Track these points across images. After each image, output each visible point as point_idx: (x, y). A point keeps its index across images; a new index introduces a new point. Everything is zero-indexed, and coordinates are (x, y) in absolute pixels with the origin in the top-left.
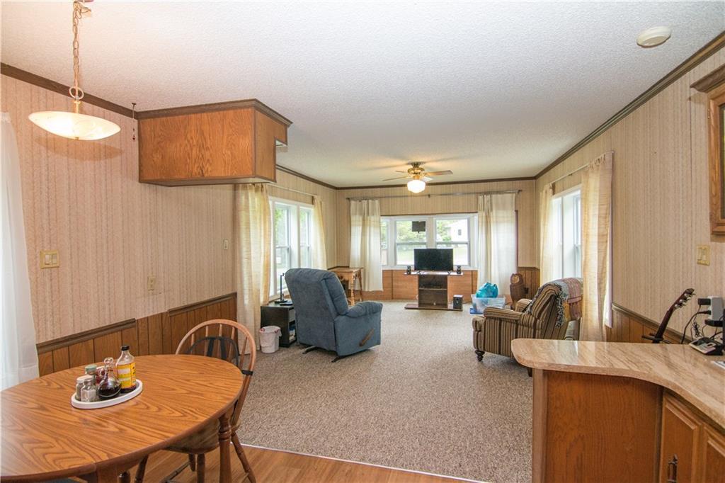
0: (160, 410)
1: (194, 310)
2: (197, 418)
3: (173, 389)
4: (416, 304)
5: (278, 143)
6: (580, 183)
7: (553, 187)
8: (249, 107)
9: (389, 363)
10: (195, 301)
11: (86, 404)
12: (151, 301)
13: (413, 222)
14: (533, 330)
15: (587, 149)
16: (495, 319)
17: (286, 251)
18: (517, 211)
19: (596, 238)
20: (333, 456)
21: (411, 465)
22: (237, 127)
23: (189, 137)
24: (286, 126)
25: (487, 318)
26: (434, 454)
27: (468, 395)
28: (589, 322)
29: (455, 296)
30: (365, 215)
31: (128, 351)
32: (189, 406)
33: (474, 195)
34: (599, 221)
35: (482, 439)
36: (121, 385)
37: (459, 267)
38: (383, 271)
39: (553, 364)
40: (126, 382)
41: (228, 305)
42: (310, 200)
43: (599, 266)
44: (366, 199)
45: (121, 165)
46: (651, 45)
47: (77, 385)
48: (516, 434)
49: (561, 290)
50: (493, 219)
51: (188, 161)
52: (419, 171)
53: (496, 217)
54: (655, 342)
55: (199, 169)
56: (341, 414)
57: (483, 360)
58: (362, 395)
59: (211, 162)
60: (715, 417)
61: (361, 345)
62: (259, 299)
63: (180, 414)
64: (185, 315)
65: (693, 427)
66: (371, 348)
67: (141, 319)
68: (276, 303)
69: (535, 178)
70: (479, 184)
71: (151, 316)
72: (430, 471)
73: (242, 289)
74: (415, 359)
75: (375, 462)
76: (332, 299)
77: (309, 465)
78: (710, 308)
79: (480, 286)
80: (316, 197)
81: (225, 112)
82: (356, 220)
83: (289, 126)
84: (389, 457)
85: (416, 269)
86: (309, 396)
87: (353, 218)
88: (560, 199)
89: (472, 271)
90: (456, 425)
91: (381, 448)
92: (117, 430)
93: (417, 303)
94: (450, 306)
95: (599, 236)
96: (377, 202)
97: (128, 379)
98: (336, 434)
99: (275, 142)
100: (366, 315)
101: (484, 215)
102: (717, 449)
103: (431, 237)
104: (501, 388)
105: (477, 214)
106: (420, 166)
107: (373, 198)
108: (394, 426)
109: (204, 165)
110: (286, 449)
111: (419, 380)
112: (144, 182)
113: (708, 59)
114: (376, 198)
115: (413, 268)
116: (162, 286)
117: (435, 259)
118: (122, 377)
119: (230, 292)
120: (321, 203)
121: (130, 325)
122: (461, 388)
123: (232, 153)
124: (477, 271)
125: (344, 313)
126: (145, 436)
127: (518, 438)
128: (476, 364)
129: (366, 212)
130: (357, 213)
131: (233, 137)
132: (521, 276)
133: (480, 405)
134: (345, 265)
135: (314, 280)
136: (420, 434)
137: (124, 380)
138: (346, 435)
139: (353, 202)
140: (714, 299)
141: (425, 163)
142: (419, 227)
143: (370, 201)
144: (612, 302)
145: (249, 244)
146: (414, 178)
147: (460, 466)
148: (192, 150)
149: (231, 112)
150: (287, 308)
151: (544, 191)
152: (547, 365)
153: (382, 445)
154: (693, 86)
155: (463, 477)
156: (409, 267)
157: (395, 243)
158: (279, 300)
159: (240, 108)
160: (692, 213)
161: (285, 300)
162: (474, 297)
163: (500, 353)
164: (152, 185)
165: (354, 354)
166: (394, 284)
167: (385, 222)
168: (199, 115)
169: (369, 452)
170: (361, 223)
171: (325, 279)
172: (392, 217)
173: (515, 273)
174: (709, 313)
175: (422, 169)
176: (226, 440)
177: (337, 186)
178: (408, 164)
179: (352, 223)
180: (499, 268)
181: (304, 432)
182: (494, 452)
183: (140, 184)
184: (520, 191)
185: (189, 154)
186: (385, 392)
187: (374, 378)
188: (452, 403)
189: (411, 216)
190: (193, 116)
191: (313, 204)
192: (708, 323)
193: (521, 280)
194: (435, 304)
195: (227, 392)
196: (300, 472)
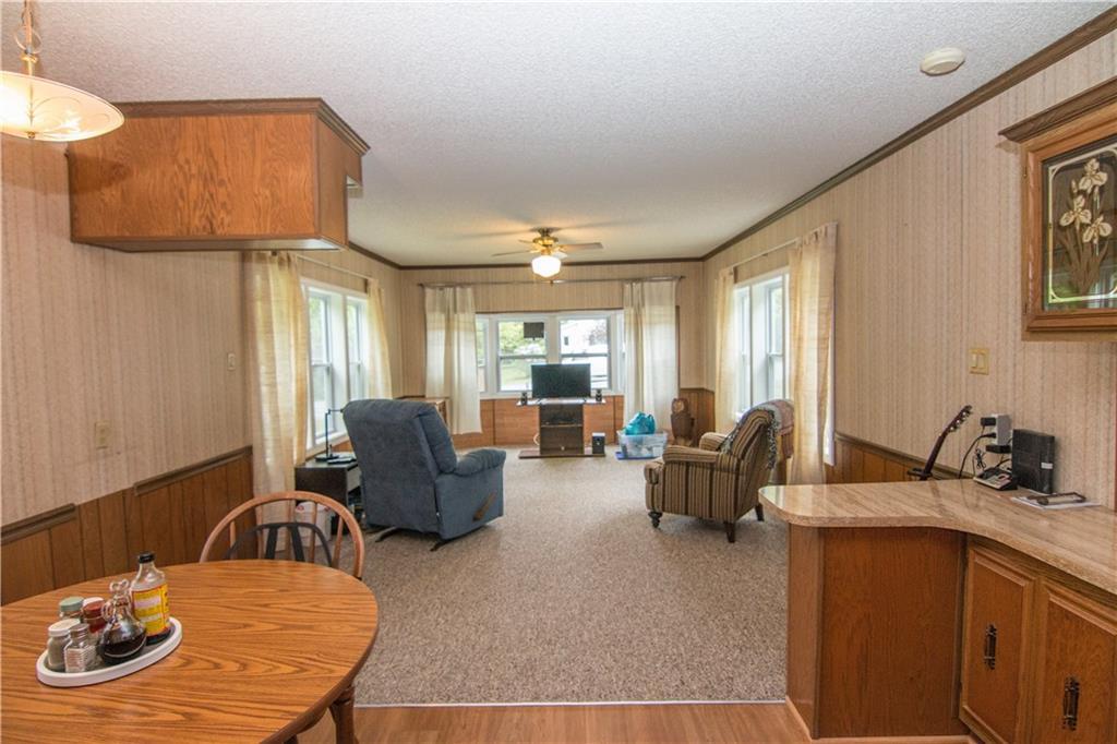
0: (244, 666)
1: (181, 481)
2: (331, 671)
3: (246, 626)
4: (536, 450)
5: (349, 181)
6: (787, 264)
7: (736, 271)
8: (307, 111)
9: (524, 543)
10: (180, 464)
11: (78, 676)
12: (102, 468)
13: (525, 324)
14: (734, 476)
15: (793, 218)
16: (679, 463)
17: (325, 373)
18: (677, 308)
19: (816, 342)
20: (486, 700)
21: (612, 695)
22: (282, 146)
23: (181, 158)
24: (360, 154)
25: (667, 463)
26: (639, 671)
27: (657, 579)
28: (803, 460)
29: (595, 434)
30: (449, 313)
31: (152, 563)
32: (301, 652)
33: (617, 283)
34: (819, 319)
35: (698, 640)
36: (145, 631)
37: (599, 391)
38: (481, 401)
39: (833, 519)
40: (152, 623)
41: (236, 469)
42: (361, 285)
43: (819, 381)
44: (450, 286)
45: (36, 206)
46: (938, 72)
47: (50, 641)
48: (741, 626)
49: (773, 416)
50: (646, 319)
51: (181, 203)
52: (551, 242)
53: (650, 315)
54: (923, 478)
55: (204, 221)
56: (477, 631)
57: (660, 526)
58: (499, 598)
59: (229, 207)
60: (1065, 566)
61: (475, 519)
62: (292, 456)
63: (293, 669)
64: (165, 490)
65: (1022, 583)
66: (488, 524)
67: (85, 504)
68: (319, 460)
69: (703, 259)
70: (621, 266)
71: (104, 498)
72: (642, 699)
73: (263, 439)
74: (562, 534)
75: (556, 698)
76: (432, 448)
77: (450, 723)
78: (995, 430)
79: (629, 419)
80: (370, 280)
81: (256, 117)
82: (435, 320)
83: (363, 154)
84: (576, 688)
85: (534, 397)
86: (410, 609)
87: (430, 317)
88: (748, 288)
89: (614, 397)
90: (657, 626)
91: (558, 675)
92: (180, 717)
93: (538, 449)
94: (588, 450)
95: (819, 339)
96: (469, 290)
97: (156, 617)
98: (479, 665)
99: (346, 179)
100: (483, 470)
101: (632, 311)
102: (1065, 607)
103: (553, 346)
104: (699, 563)
105: (622, 311)
106: (552, 235)
107: (463, 285)
108: (567, 639)
109: (215, 213)
110: (403, 702)
111: (579, 564)
112: (81, 243)
113: (991, 101)
114: (469, 284)
115: (530, 395)
116: (122, 440)
117: (559, 381)
118: (144, 614)
119: (240, 445)
120: (379, 291)
121: (66, 517)
122: (644, 570)
123: (272, 195)
124: (622, 397)
125: (451, 470)
126: (250, 719)
127: (745, 631)
128: (652, 531)
129: (451, 307)
130: (438, 308)
131: (275, 164)
132: (685, 401)
133: (679, 591)
134: (419, 394)
135: (399, 418)
136: (609, 645)
137: (150, 619)
138: (497, 665)
139: (429, 291)
140: (1000, 417)
141: (558, 229)
142: (534, 331)
143: (458, 289)
144: (835, 431)
145: (272, 359)
146: (543, 253)
147: (683, 683)
148: (188, 183)
149: (270, 119)
150: (343, 469)
151: (721, 279)
152: (827, 521)
153: (558, 670)
154: (1002, 133)
155: (692, 699)
156: (524, 394)
157: (497, 356)
158: (324, 456)
159: (288, 112)
160: (962, 306)
161: (335, 455)
162: (622, 435)
163: (686, 513)
164: (94, 248)
165: (464, 536)
166: (497, 421)
167: (481, 322)
168: (203, 119)
169: (541, 685)
170: (444, 325)
171: (419, 415)
172: (492, 316)
173: (676, 397)
174: (993, 436)
175: (556, 240)
176: (348, 703)
177: (401, 264)
178: (533, 230)
179: (429, 325)
180: (655, 390)
181: (423, 668)
182: (722, 656)
183: (72, 245)
184: (682, 277)
185: (181, 191)
186: (533, 589)
187: (509, 569)
188: (639, 592)
189: (523, 315)
190: (189, 120)
191: (366, 291)
192: (990, 448)
193: (687, 408)
194: (563, 448)
195: (357, 618)
196: (439, 736)
